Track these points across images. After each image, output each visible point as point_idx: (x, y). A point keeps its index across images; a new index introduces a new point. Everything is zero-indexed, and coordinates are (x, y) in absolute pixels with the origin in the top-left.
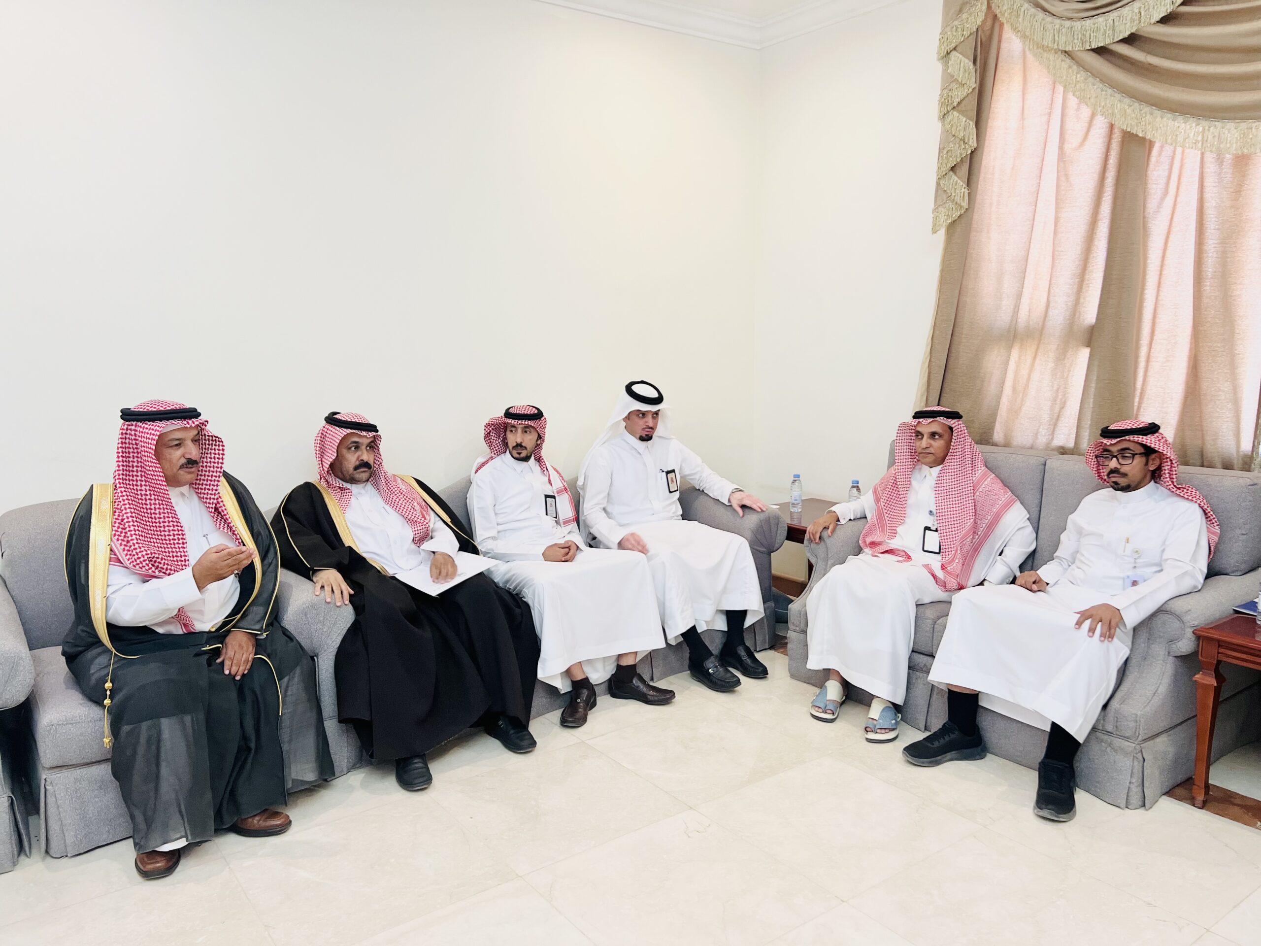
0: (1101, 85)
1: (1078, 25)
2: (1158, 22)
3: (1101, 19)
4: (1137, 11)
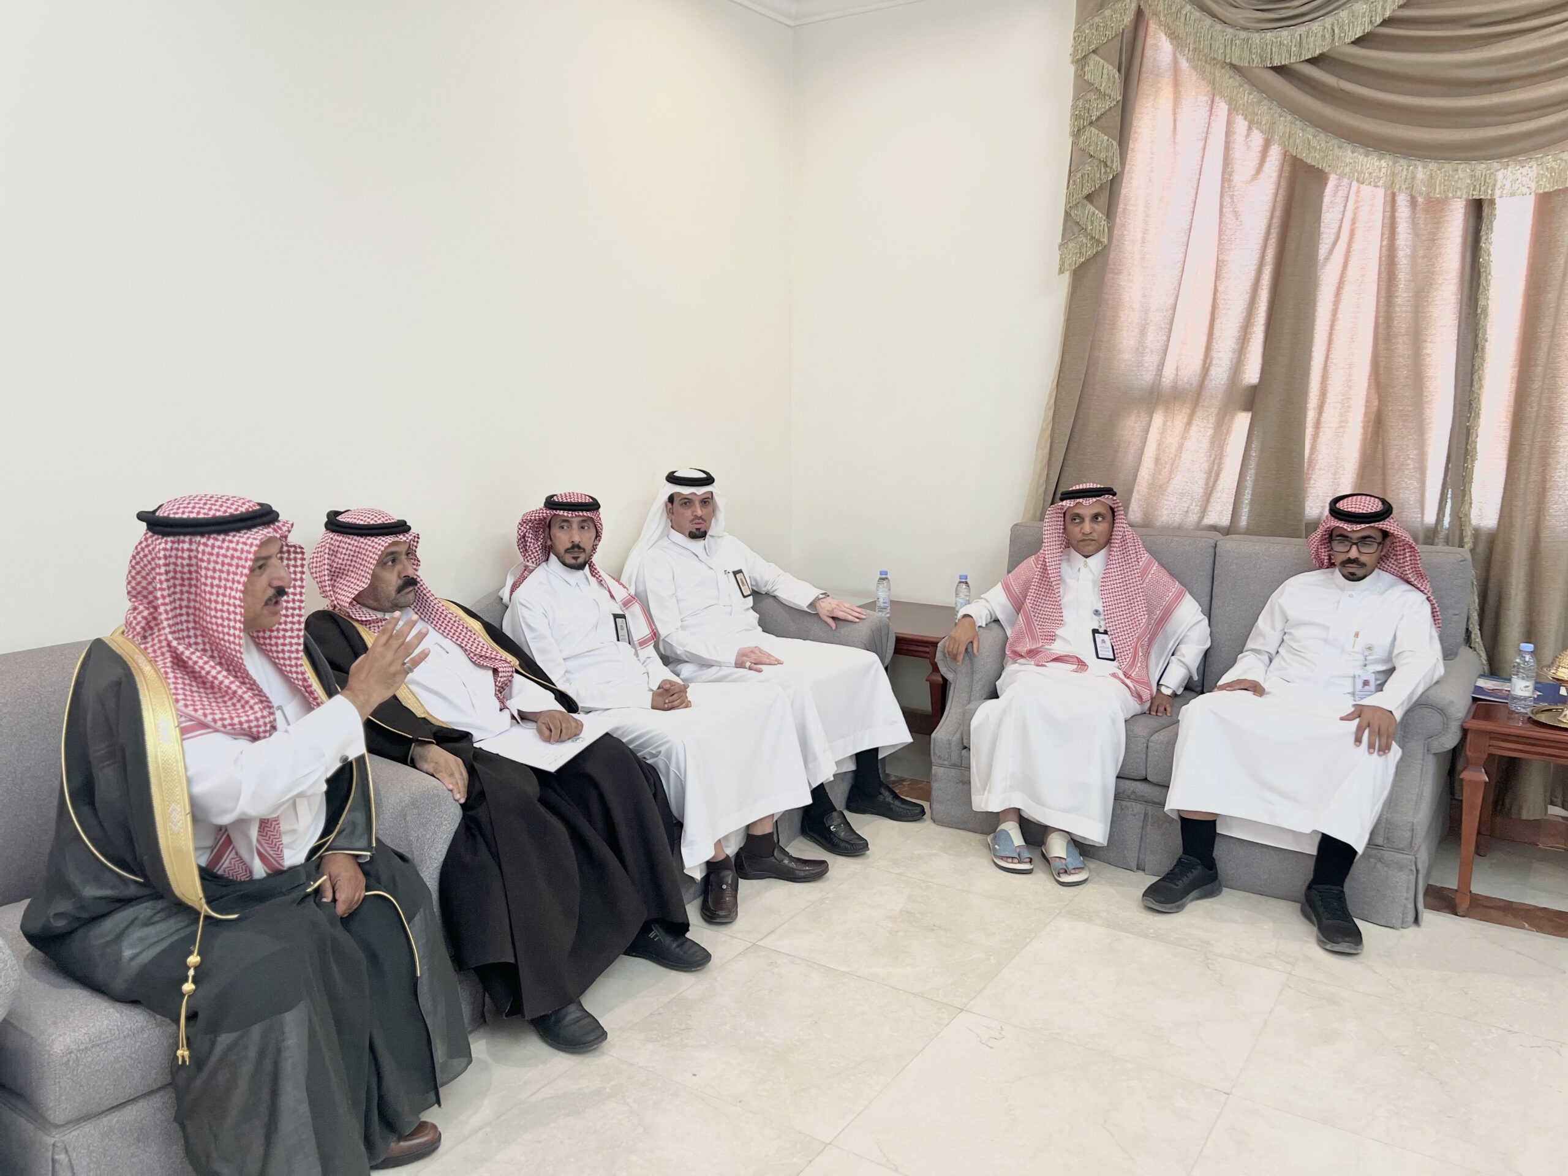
0: (1279, 110)
1: (1256, 37)
2: (1353, 43)
3: (1285, 33)
4: (1329, 27)
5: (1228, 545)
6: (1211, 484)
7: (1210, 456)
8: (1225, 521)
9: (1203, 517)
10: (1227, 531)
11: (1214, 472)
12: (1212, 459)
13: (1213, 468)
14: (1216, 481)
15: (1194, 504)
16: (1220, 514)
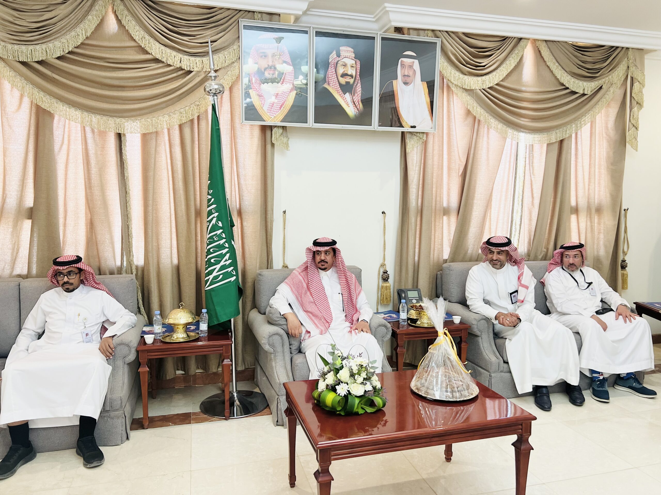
2: (56, 58)
3: (24, 47)
5: (25, 284)
6: (15, 255)
7: (12, 241)
8: (25, 272)
9: (13, 271)
10: (27, 277)
11: (15, 249)
12: (13, 243)
13: (15, 247)
14: (17, 253)
15: (7, 265)
16: (21, 269)
